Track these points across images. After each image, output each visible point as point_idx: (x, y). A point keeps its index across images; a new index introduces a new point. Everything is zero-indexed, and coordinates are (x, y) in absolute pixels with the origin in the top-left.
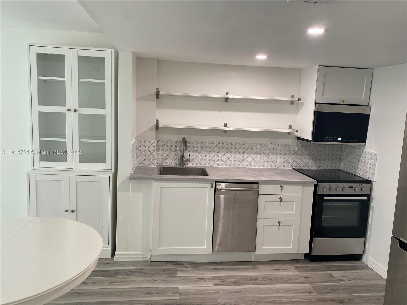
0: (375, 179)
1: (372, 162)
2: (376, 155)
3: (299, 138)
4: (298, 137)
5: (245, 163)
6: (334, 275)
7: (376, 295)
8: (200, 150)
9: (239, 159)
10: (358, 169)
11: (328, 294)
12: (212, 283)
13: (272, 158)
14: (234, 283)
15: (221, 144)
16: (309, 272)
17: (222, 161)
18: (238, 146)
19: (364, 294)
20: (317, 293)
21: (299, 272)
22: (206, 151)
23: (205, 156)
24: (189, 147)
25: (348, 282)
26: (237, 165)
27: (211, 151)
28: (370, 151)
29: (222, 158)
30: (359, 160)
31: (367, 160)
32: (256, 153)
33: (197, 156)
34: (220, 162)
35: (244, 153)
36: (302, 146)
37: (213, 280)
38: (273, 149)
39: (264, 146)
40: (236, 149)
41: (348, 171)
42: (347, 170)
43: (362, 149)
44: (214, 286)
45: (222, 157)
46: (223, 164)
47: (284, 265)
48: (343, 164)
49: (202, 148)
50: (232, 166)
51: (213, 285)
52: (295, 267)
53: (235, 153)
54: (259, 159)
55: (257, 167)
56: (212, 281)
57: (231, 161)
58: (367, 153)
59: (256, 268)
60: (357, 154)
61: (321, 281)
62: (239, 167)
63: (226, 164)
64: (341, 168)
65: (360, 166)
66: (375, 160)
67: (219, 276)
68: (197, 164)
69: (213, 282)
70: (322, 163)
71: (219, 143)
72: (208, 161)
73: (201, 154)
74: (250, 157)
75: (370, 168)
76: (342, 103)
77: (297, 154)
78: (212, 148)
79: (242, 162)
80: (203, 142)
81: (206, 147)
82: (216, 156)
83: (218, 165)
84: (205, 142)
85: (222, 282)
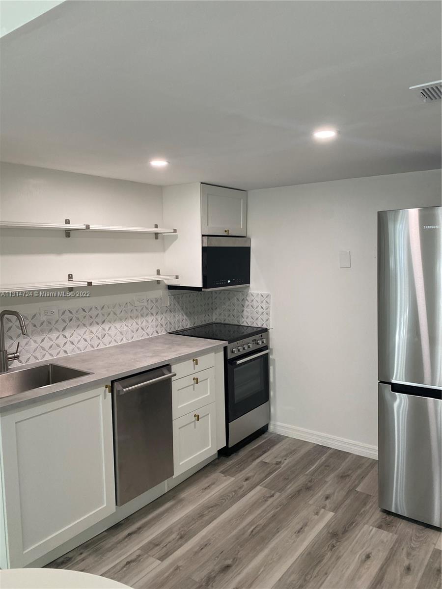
0: (272, 326)
1: (264, 305)
2: (268, 296)
3: (171, 288)
4: (168, 286)
5: (107, 339)
6: (266, 461)
7: (321, 463)
8: (32, 332)
9: (97, 335)
10: (243, 317)
11: (288, 487)
12: (151, 559)
13: (142, 323)
14: (181, 538)
15: (67, 313)
16: (241, 471)
17: (72, 343)
18: (94, 313)
19: (312, 468)
20: (277, 492)
21: (233, 477)
22: (42, 331)
23: (43, 341)
24: (10, 329)
25: (286, 462)
26: (95, 346)
27: (51, 330)
28: (258, 292)
29: (71, 339)
30: (243, 306)
31: (255, 304)
32: (121, 320)
33: (26, 344)
34: (69, 347)
35: (103, 322)
36: (175, 297)
37: (149, 554)
38: (142, 309)
39: (129, 307)
40: (91, 317)
41: (227, 322)
42: (225, 321)
43: (244, 291)
44: (162, 561)
45: (71, 337)
46: (73, 349)
47: (207, 477)
48: (216, 314)
49: (35, 326)
50: (89, 349)
51: (160, 562)
52: (221, 472)
53: (91, 324)
54: (126, 328)
55: (125, 341)
56: (150, 556)
57: (86, 340)
58: (255, 296)
59: (181, 500)
60: (238, 299)
61: (263, 475)
62: (99, 348)
63: (78, 348)
64: (214, 320)
65: (245, 313)
66: (269, 302)
67: (150, 543)
68: (28, 359)
69: (152, 556)
70: (196, 317)
71: (64, 313)
72: (47, 349)
73: (34, 338)
74: (113, 328)
75: (263, 313)
76: (225, 234)
77: (171, 311)
78: (53, 322)
79: (103, 338)
80: (35, 315)
81: (42, 324)
82: (61, 337)
83: (66, 352)
84: (40, 314)
85: (165, 549)
